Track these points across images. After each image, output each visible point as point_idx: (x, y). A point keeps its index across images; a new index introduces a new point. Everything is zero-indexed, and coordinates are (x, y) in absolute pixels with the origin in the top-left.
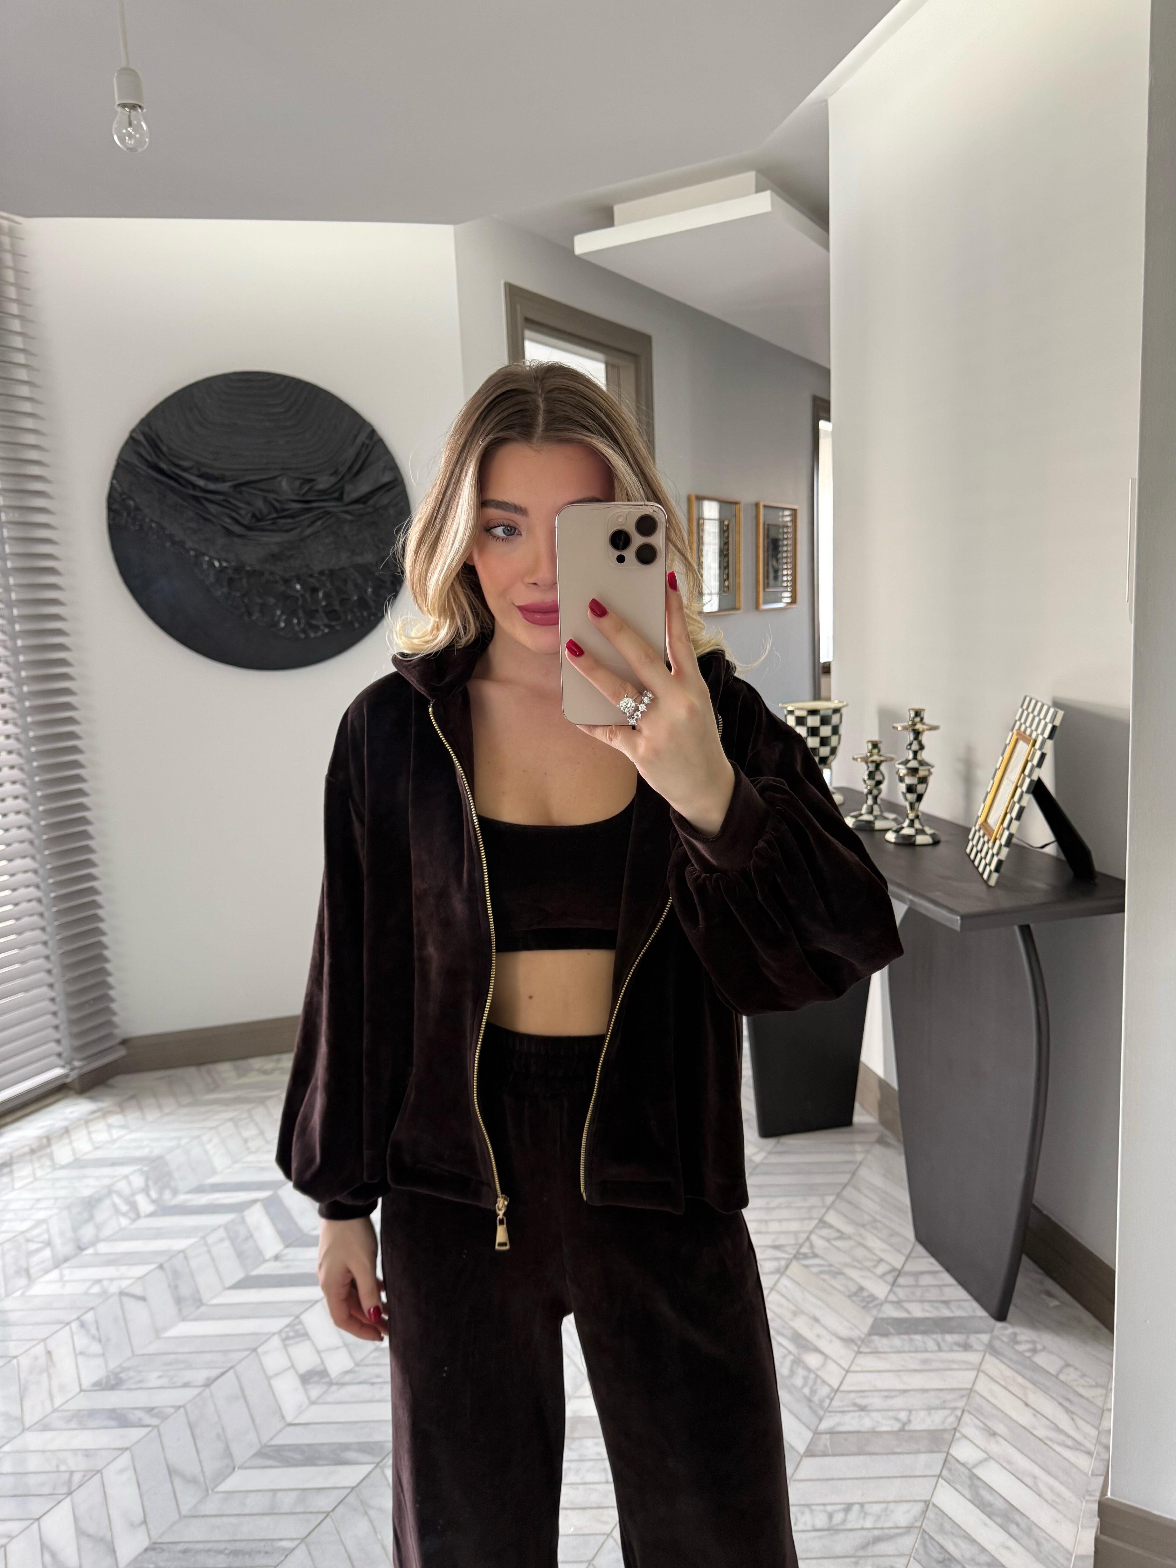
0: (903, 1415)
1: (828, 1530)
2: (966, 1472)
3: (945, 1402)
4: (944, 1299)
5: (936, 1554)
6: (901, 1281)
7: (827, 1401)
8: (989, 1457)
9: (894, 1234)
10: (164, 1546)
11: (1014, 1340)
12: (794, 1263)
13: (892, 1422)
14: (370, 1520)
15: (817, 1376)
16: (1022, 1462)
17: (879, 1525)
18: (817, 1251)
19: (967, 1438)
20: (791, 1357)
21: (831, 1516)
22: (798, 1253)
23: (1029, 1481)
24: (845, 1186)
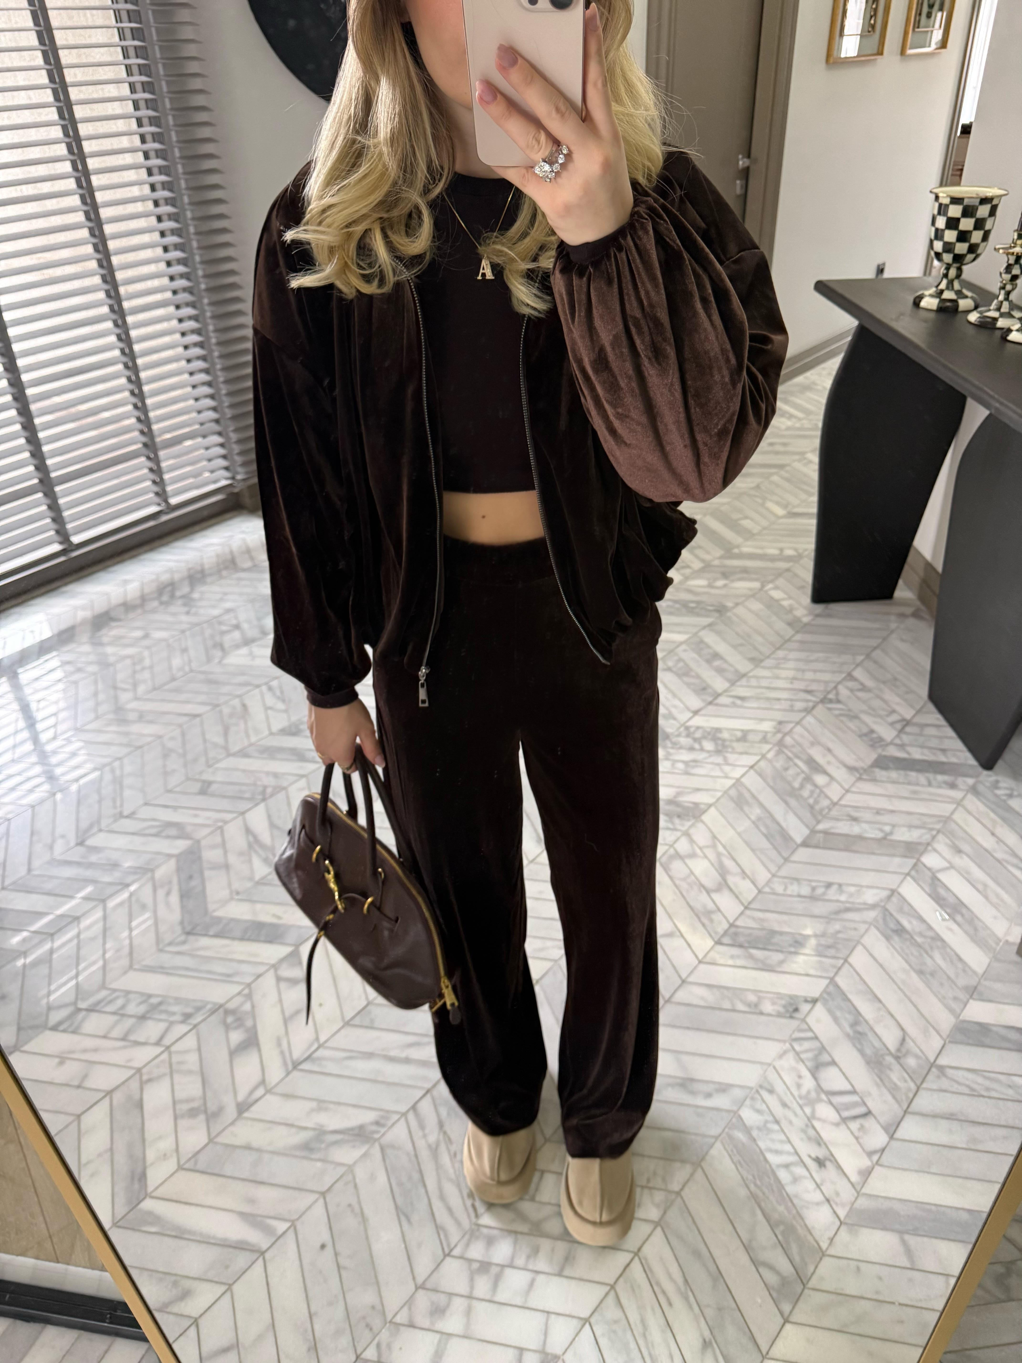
0: (887, 829)
1: (810, 897)
2: (929, 874)
3: (925, 823)
4: (942, 747)
5: (892, 925)
6: (908, 729)
7: (827, 811)
8: (951, 866)
9: (910, 691)
11: (996, 785)
12: (820, 706)
13: (878, 832)
15: (823, 792)
16: (977, 873)
17: (851, 900)
18: (841, 698)
19: (936, 851)
20: (804, 776)
21: (814, 889)
22: (825, 698)
23: (980, 887)
24: (875, 648)
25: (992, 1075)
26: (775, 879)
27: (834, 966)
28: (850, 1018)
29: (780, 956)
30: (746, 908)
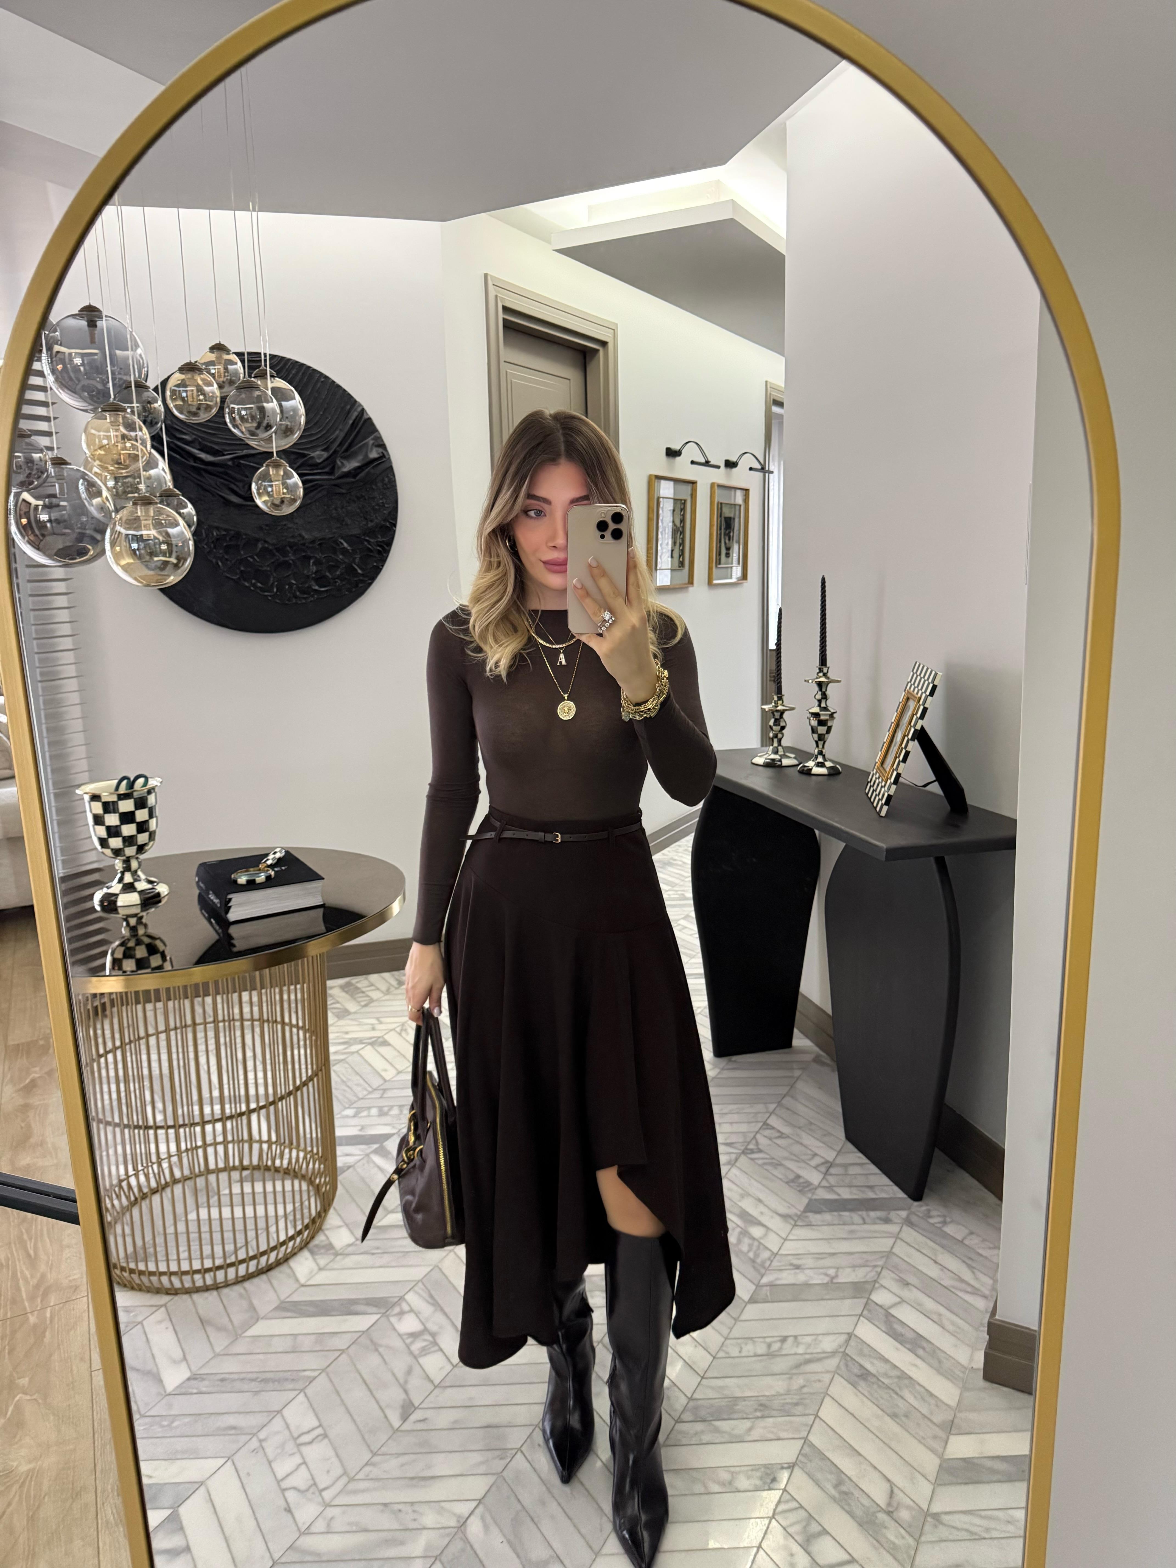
0: (832, 1272)
1: (767, 1355)
2: (883, 1312)
3: (867, 1261)
4: (869, 1184)
5: (856, 1370)
6: (832, 1171)
7: (768, 1263)
8: (902, 1301)
9: (827, 1134)
10: (205, 1377)
11: (928, 1215)
12: (742, 1156)
13: (822, 1277)
14: (380, 1354)
15: (760, 1243)
16: (929, 1304)
17: (809, 1351)
18: (760, 1147)
19: (885, 1287)
20: (738, 1230)
21: (769, 1346)
22: (746, 1149)
23: (935, 1317)
24: (785, 1096)
25: (989, 1513)
26: (728, 1342)
27: (806, 1425)
28: (833, 1478)
29: (747, 1424)
30: (703, 1378)
